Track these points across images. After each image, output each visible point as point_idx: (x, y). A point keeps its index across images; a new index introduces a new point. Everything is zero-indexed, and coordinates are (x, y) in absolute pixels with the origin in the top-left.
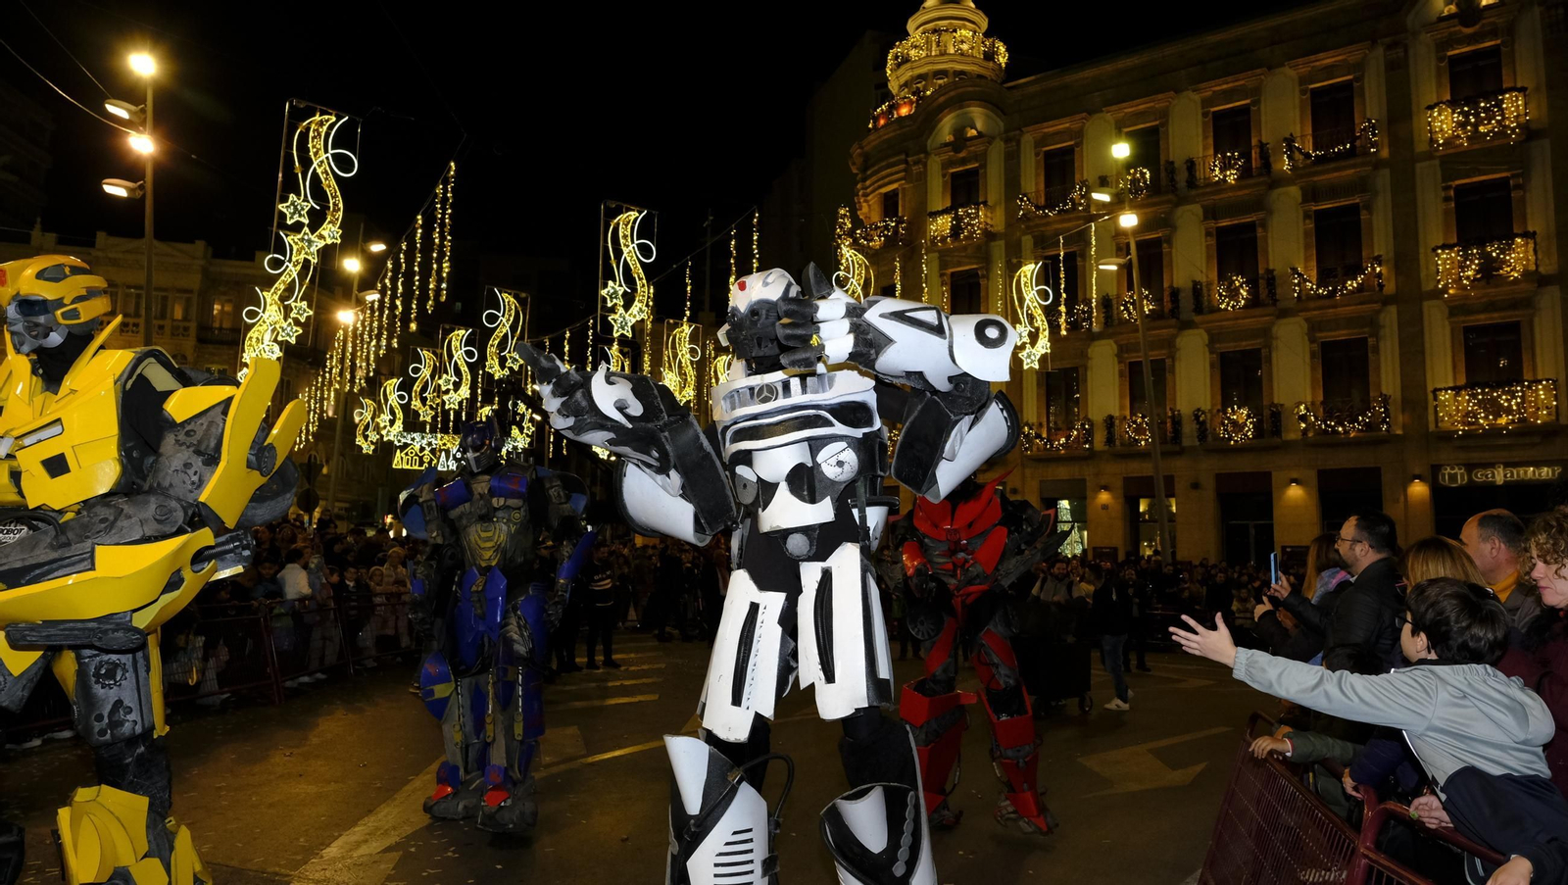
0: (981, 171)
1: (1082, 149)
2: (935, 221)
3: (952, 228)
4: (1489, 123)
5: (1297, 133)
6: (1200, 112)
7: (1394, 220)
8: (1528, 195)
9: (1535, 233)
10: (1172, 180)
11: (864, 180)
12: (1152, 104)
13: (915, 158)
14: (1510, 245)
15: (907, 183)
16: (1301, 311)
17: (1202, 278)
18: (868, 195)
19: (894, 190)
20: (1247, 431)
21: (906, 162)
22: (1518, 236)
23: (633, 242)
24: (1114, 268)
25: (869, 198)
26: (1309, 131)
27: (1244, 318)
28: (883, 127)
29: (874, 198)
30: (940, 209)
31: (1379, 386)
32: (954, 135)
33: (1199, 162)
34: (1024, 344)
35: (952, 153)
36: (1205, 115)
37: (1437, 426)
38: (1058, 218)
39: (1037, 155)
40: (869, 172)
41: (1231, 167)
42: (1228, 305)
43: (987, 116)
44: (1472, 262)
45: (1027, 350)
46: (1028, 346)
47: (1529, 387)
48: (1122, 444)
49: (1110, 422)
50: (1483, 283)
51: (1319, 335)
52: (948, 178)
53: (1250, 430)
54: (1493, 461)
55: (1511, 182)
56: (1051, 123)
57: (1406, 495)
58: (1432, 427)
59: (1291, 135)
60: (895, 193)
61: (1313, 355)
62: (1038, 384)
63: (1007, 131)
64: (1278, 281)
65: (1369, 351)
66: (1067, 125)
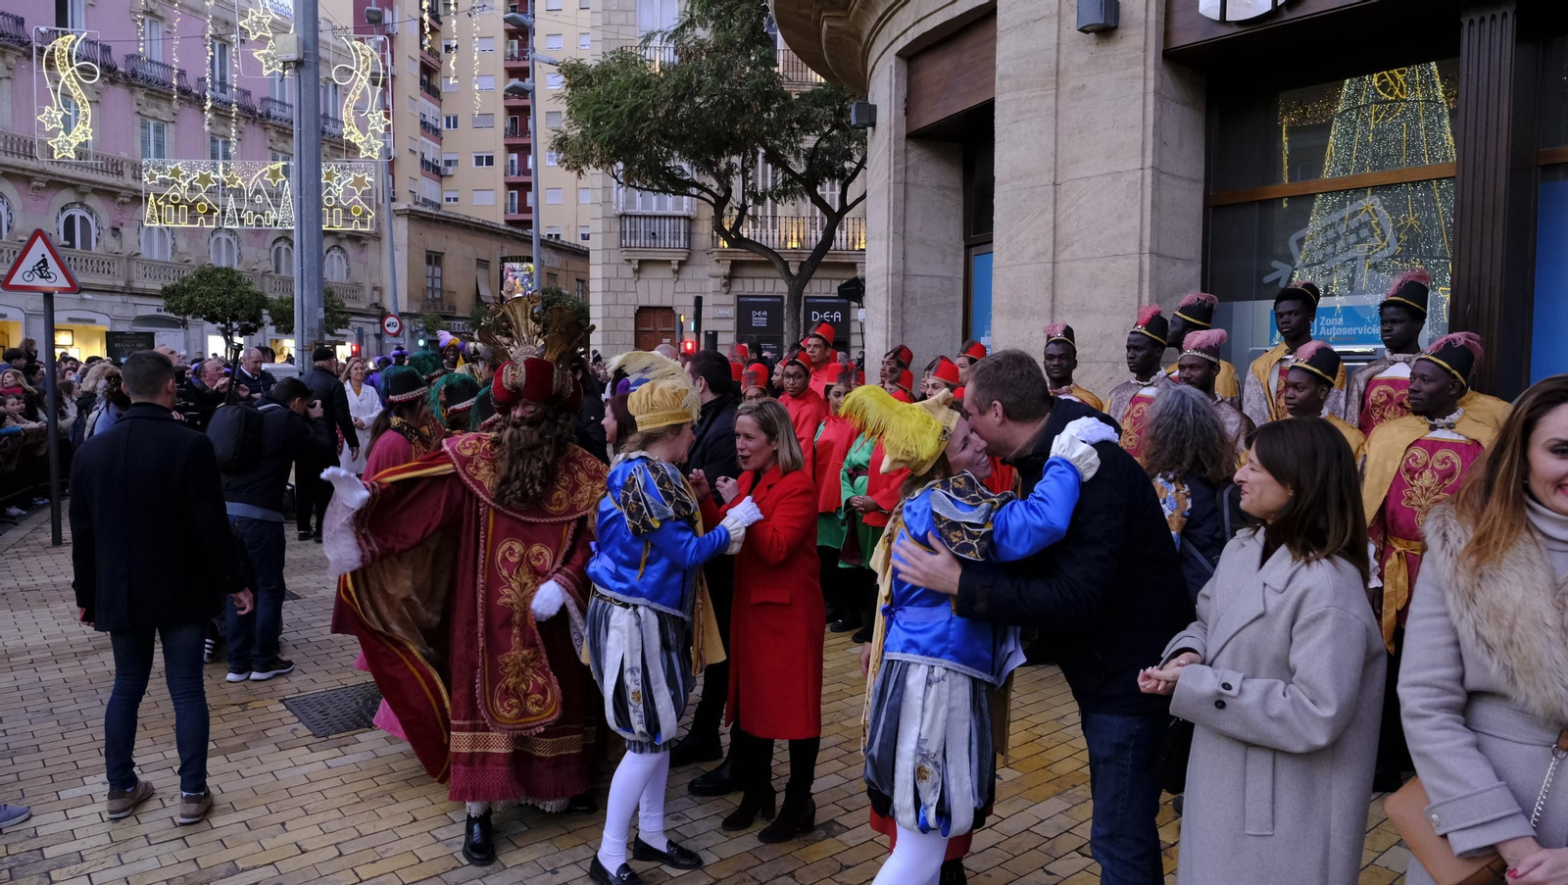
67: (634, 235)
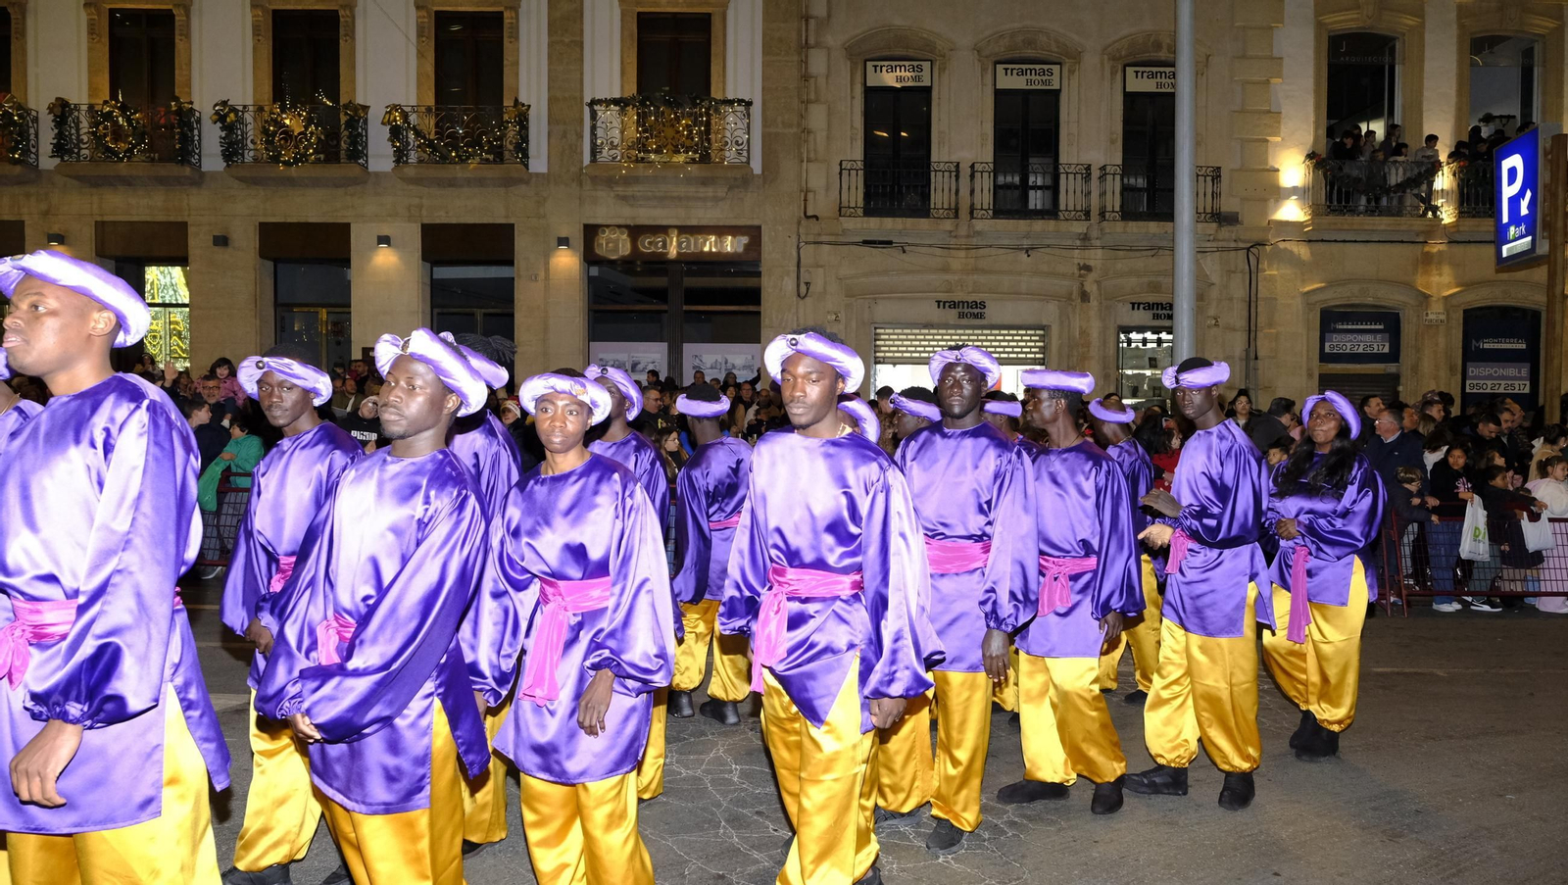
20: (306, 148)
31: (516, 88)
37: (593, 161)
47: (717, 110)
49: (63, 111)
53: (310, 145)
54: (666, 223)
57: (547, 270)
58: (587, 164)
61: (422, 34)
65: (505, 35)
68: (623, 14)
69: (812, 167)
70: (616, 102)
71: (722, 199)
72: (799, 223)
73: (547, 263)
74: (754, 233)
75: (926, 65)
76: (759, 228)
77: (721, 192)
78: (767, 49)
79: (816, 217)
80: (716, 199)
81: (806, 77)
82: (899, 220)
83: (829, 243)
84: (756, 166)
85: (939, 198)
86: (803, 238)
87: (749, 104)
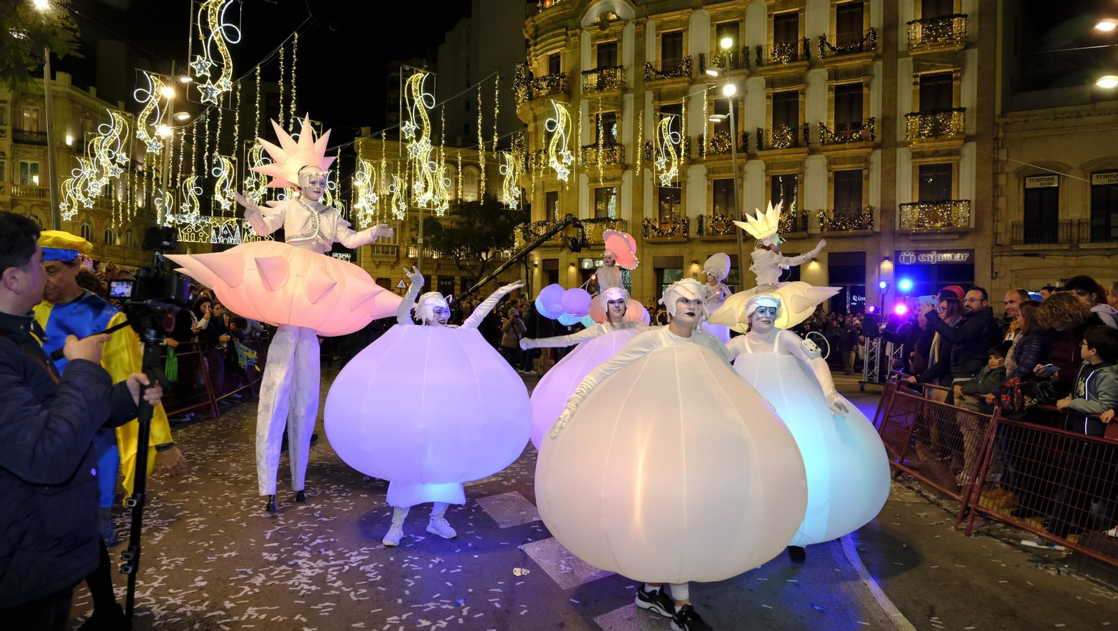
0: (618, 44)
1: (688, 34)
2: (586, 77)
3: (599, 83)
4: (944, 36)
5: (827, 34)
6: (766, 13)
7: (883, 94)
8: (962, 83)
9: (965, 109)
10: (747, 59)
11: (535, 45)
12: (735, 6)
13: (573, 32)
14: (950, 116)
15: (567, 49)
16: (824, 151)
17: (762, 126)
18: (537, 56)
19: (556, 54)
20: (787, 227)
21: (567, 35)
22: (955, 110)
23: (421, 95)
24: (719, 121)
25: (539, 58)
26: (835, 32)
27: (788, 154)
28: (549, 8)
29: (541, 59)
30: (589, 68)
31: (868, 200)
32: (601, 18)
33: (764, 48)
34: (662, 170)
35: (599, 30)
36: (769, 16)
37: (900, 227)
38: (670, 81)
39: (657, 35)
40: (539, 40)
41: (785, 54)
42: (779, 145)
43: (624, 6)
44: (927, 124)
45: (664, 174)
46: (665, 171)
47: (955, 205)
48: (708, 234)
49: (701, 219)
50: (933, 139)
51: (833, 167)
52: (596, 47)
53: (789, 227)
54: (931, 249)
55: (954, 75)
56: (668, 14)
57: (879, 269)
58: (897, 228)
59: (824, 34)
60: (557, 56)
61: (829, 180)
62: (654, 193)
63: (637, 18)
64: (810, 131)
65: (863, 178)
66: (679, 16)
67: (378, 252)
68: (913, 167)
69: (999, 223)
70: (910, 204)
71: (957, 239)
72: (992, 248)
73: (879, 266)
74: (971, 252)
75: (1056, 177)
76: (974, 250)
77: (957, 237)
78: (977, 177)
79: (1000, 245)
80: (954, 240)
81: (996, 186)
82: (1041, 245)
83: (1007, 256)
84: (972, 225)
85: (1062, 234)
86: (994, 254)
87: (969, 202)
